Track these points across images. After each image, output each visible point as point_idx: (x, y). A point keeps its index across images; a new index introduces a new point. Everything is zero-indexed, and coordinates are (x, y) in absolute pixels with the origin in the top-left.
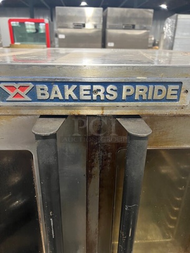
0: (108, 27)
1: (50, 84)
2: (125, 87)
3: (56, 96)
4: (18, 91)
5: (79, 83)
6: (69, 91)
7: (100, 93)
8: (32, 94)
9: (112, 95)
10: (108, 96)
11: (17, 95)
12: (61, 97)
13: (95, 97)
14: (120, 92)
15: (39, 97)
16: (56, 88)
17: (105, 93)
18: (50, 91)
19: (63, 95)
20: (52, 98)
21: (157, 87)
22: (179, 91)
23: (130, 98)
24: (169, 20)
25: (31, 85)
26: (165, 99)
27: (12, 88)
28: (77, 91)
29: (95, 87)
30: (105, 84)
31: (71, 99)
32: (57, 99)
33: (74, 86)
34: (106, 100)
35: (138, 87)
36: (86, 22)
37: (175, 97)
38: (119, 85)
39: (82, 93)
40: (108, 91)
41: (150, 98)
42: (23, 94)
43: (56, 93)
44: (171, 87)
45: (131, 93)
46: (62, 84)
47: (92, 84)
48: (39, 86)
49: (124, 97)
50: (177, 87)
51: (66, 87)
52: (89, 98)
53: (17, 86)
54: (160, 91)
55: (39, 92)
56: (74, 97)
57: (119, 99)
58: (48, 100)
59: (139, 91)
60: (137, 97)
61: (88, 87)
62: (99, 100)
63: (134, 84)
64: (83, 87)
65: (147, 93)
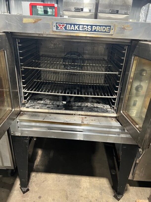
0: (99, 11)
1: (71, 25)
2: (93, 27)
3: (72, 29)
4: (61, 26)
5: (79, 25)
6: (76, 27)
7: (86, 29)
8: (65, 28)
9: (89, 29)
10: (88, 30)
11: (61, 28)
12: (74, 29)
13: (84, 30)
14: (92, 28)
15: (67, 29)
16: (73, 26)
17: (87, 28)
18: (71, 27)
19: (75, 29)
20: (71, 29)
21: (103, 27)
22: (110, 29)
23: (95, 31)
24: (144, 8)
25: (66, 25)
26: (105, 32)
27: (60, 25)
28: (79, 27)
29: (85, 26)
30: (87, 25)
31: (77, 30)
32: (72, 30)
33: (78, 26)
34: (88, 31)
35: (97, 27)
37: (109, 31)
38: (92, 26)
39: (80, 28)
40: (88, 28)
41: (101, 31)
42: (63, 27)
43: (72, 28)
44: (107, 27)
45: (95, 29)
46: (74, 25)
47: (83, 25)
48: (68, 25)
49: (93, 30)
50: (109, 27)
51: (76, 26)
52: (82, 30)
53: (61, 25)
54: (104, 29)
55: (68, 27)
56: (78, 29)
57: (91, 31)
58: (70, 30)
59: (98, 28)
60: (97, 31)
61: (82, 26)
62: (85, 31)
63: (96, 26)
64: (81, 26)
65: (100, 29)
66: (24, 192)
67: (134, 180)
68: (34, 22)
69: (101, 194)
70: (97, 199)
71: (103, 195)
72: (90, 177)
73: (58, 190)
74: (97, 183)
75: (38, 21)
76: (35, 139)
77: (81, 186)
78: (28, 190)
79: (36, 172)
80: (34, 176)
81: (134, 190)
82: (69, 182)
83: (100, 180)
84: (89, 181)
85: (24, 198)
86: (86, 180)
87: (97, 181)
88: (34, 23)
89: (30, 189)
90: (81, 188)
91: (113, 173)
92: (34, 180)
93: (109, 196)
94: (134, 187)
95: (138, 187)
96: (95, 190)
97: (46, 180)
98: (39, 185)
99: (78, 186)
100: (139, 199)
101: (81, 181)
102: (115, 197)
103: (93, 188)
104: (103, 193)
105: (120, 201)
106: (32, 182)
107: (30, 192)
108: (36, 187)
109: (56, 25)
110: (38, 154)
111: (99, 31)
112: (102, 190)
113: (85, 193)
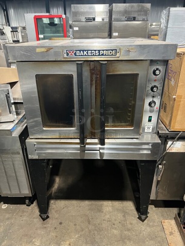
1: (80, 51)
2: (101, 51)
4: (71, 53)
5: (88, 50)
6: (85, 53)
7: (94, 53)
8: (75, 54)
9: (97, 54)
10: (96, 54)
11: (71, 54)
12: (83, 55)
13: (92, 54)
14: (99, 53)
15: (77, 55)
16: (82, 52)
17: (95, 53)
18: (80, 53)
19: (84, 54)
20: (81, 55)
21: (110, 51)
22: (116, 52)
23: (103, 55)
25: (75, 51)
26: (112, 55)
27: (70, 52)
28: (87, 53)
29: (93, 51)
30: (95, 51)
31: (86, 55)
32: (82, 55)
33: (87, 51)
34: (96, 55)
35: (104, 51)
36: (96, 17)
37: (115, 54)
38: (99, 51)
39: (89, 53)
40: (96, 52)
41: (108, 54)
42: (73, 54)
43: (82, 53)
44: (114, 51)
45: (102, 53)
46: (83, 51)
47: (91, 50)
48: (77, 52)
49: (101, 54)
50: (115, 51)
51: (84, 51)
52: (91, 55)
53: (71, 51)
54: (111, 53)
55: (77, 53)
56: (87, 54)
57: (99, 55)
58: (80, 56)
59: (105, 52)
60: (104, 54)
61: (90, 51)
62: (93, 55)
63: (103, 50)
64: (89, 51)
65: (107, 53)
66: (44, 219)
67: (158, 199)
68: (46, 50)
69: (124, 216)
70: (120, 222)
71: (126, 217)
72: (112, 201)
73: (79, 215)
74: (120, 207)
75: (50, 50)
76: (51, 167)
77: (103, 210)
78: (48, 217)
79: (55, 200)
80: (53, 203)
81: (159, 211)
82: (90, 207)
83: (123, 203)
84: (111, 205)
85: (44, 225)
86: (108, 205)
87: (120, 204)
88: (46, 52)
89: (50, 216)
90: (103, 212)
91: (137, 196)
92: (53, 207)
93: (133, 218)
94: (160, 208)
95: (164, 208)
96: (118, 213)
97: (66, 207)
98: (59, 212)
99: (100, 210)
100: (165, 219)
101: (103, 206)
102: (140, 218)
103: (116, 211)
104: (126, 216)
105: (144, 222)
106: (51, 209)
107: (50, 219)
108: (56, 214)
109: (67, 52)
110: (56, 181)
111: (106, 54)
112: (126, 213)
113: (108, 216)
